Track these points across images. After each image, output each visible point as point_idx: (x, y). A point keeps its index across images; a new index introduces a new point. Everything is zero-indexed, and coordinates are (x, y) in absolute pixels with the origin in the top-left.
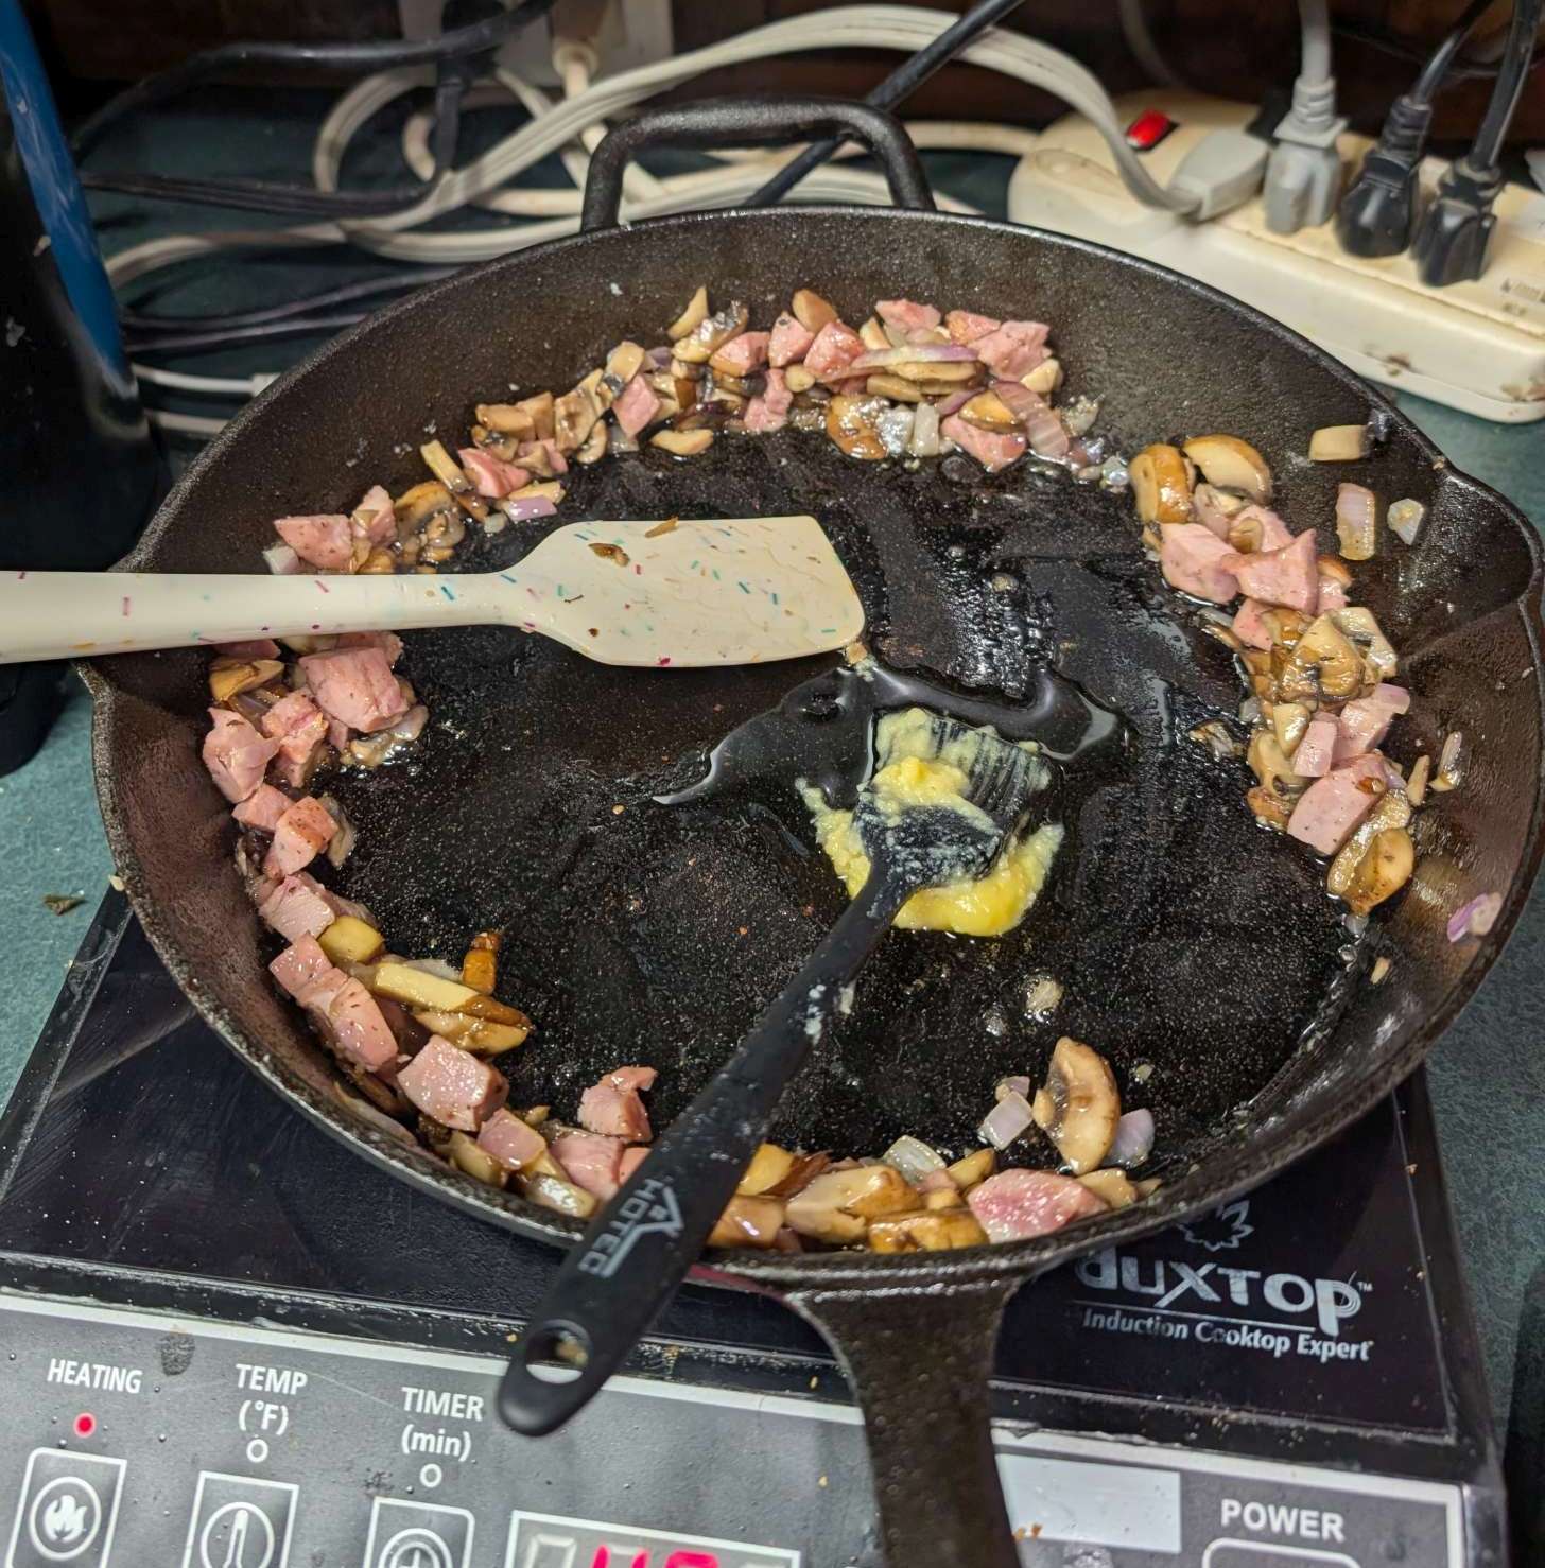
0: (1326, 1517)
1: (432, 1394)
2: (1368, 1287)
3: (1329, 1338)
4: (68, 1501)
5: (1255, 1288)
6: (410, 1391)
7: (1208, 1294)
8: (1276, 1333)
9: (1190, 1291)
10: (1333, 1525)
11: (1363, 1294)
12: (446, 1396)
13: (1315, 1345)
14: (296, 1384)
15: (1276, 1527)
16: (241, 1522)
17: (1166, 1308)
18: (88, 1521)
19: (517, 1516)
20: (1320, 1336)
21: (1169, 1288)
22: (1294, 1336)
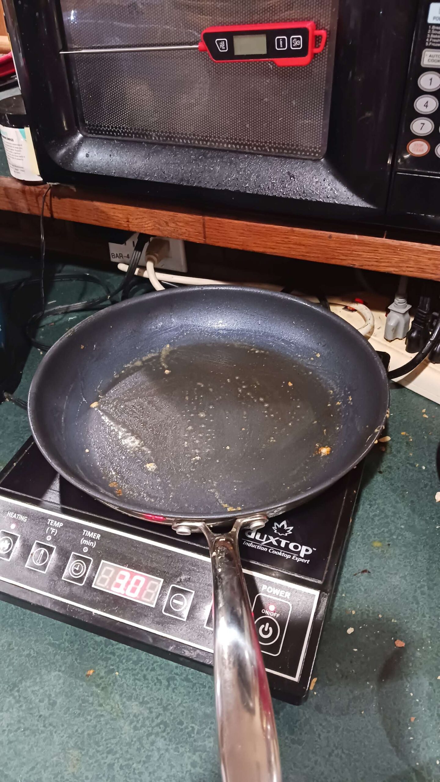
0: (287, 593)
1: (89, 532)
2: (315, 549)
3: (301, 557)
4: (6, 541)
5: (287, 545)
6: (85, 531)
7: (275, 543)
8: (288, 554)
9: (271, 542)
10: (288, 595)
11: (313, 550)
12: (92, 533)
13: (297, 558)
14: (60, 525)
15: (274, 593)
16: (42, 552)
17: (265, 544)
18: (10, 546)
19: (103, 561)
20: (299, 557)
21: (266, 541)
22: (292, 556)
